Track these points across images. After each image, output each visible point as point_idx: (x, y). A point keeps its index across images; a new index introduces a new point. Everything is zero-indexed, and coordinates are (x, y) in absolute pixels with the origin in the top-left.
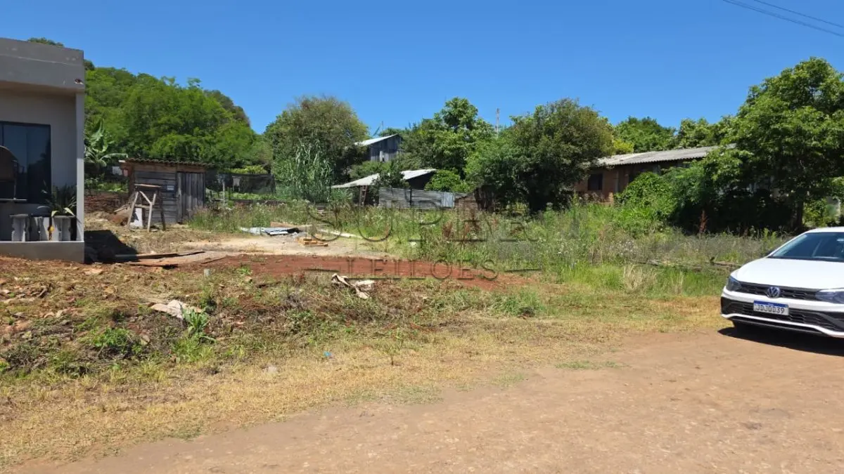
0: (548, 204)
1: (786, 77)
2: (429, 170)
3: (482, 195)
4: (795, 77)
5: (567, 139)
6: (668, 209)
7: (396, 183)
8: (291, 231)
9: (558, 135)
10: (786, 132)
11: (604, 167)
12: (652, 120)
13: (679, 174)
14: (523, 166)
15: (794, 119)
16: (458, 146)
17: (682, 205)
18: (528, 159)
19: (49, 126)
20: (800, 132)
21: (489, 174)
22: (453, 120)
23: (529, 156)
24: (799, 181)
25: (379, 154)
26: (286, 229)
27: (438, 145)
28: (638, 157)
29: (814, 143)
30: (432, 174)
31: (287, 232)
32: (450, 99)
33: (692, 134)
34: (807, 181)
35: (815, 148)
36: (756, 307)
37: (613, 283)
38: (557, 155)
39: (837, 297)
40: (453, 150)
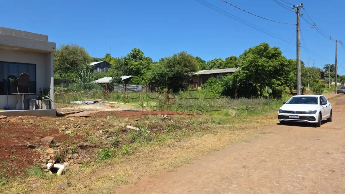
0: (180, 89)
1: (257, 48)
2: (131, 76)
3: (151, 86)
4: (260, 48)
5: (185, 66)
6: (221, 90)
7: (119, 82)
8: (95, 102)
9: (182, 64)
10: (259, 66)
11: (196, 75)
12: (199, 57)
13: (226, 78)
14: (170, 75)
15: (262, 61)
16: (138, 67)
18: (172, 73)
19: (35, 65)
20: (263, 65)
21: (157, 78)
22: (134, 57)
23: (172, 71)
24: (262, 81)
25: (97, 69)
26: (93, 101)
27: (130, 66)
28: (204, 72)
29: (267, 69)
30: (131, 78)
32: (133, 49)
33: (218, 63)
34: (264, 80)
35: (267, 71)
36: (290, 117)
38: (182, 71)
39: (310, 113)
40: (136, 68)
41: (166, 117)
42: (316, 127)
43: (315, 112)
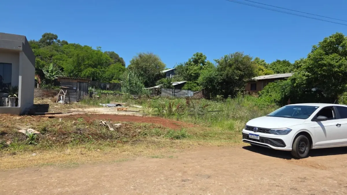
0: (229, 95)
1: (325, 41)
4: (329, 41)
5: (238, 69)
6: (279, 98)
7: (169, 87)
8: (117, 105)
9: (233, 67)
13: (282, 83)
14: (219, 80)
15: (328, 59)
16: (197, 72)
17: (283, 96)
18: (221, 77)
19: (11, 64)
20: (330, 65)
21: (205, 83)
22: (196, 62)
23: (221, 76)
26: (115, 104)
27: (189, 72)
29: (336, 69)
30: (185, 83)
31: (115, 106)
32: (195, 53)
36: (250, 136)
37: (231, 128)
38: (233, 75)
40: (195, 74)
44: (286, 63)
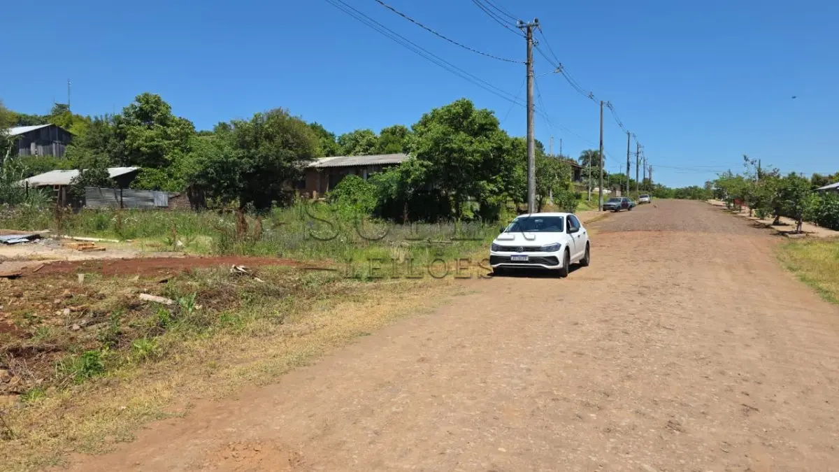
0: (273, 202)
1: (449, 111)
2: (135, 168)
3: (195, 193)
4: (455, 111)
6: (373, 204)
7: (104, 182)
8: (31, 238)
9: (278, 140)
10: (452, 150)
11: (313, 168)
12: (319, 125)
13: (383, 177)
14: (247, 166)
16: (156, 143)
17: (385, 201)
18: (251, 161)
20: (461, 150)
21: (212, 173)
22: (144, 116)
23: (251, 158)
24: (459, 183)
25: (29, 147)
27: (133, 141)
28: (332, 161)
29: (470, 158)
30: (135, 173)
32: (140, 94)
33: (363, 142)
34: (464, 182)
35: (470, 162)
36: (512, 259)
38: (278, 158)
39: (549, 249)
40: (151, 148)
41: (243, 270)
42: (559, 278)
43: (557, 247)
44: (319, 130)
